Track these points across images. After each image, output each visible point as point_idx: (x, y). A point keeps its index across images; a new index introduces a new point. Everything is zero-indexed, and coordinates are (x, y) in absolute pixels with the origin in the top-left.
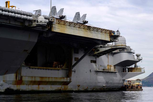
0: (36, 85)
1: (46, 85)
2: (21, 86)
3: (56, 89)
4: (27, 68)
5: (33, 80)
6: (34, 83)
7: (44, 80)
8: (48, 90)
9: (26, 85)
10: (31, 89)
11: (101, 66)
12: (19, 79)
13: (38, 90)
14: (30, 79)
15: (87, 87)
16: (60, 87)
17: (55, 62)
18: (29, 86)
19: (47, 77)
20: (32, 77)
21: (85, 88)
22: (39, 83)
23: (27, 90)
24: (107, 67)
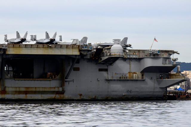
0: (23, 94)
1: (34, 94)
2: (6, 95)
3: (49, 98)
4: (12, 81)
5: (18, 90)
6: (20, 92)
7: (30, 90)
8: (39, 99)
9: (11, 95)
10: (17, 98)
11: (116, 74)
12: (3, 90)
13: (25, 99)
14: (14, 90)
15: (95, 96)
16: (54, 96)
17: (49, 73)
18: (15, 95)
19: (33, 87)
20: (16, 87)
21: (91, 97)
22: (26, 93)
23: (13, 99)
24: (128, 74)
